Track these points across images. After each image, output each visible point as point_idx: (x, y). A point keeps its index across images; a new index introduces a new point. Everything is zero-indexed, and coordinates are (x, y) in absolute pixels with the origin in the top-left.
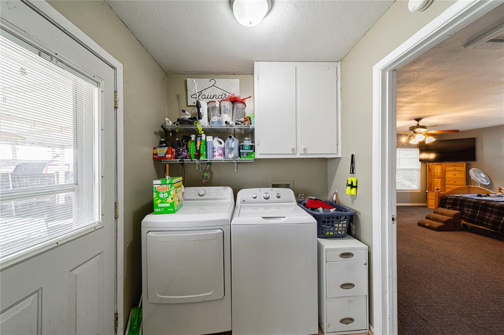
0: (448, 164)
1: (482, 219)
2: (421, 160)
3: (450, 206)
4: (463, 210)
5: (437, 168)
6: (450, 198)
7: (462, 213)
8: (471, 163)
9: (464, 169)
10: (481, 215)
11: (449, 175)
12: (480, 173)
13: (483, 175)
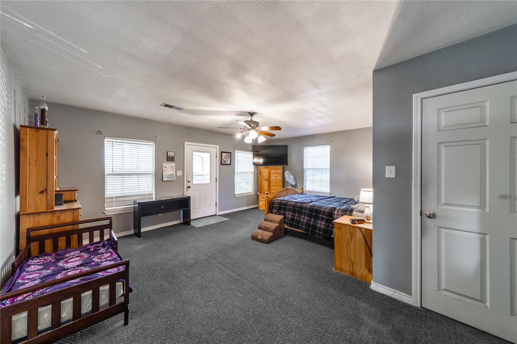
0: (272, 167)
1: (298, 222)
2: (254, 164)
3: (276, 211)
4: (286, 214)
5: (265, 171)
6: (277, 202)
7: (285, 218)
8: (285, 166)
9: (281, 171)
10: (298, 218)
11: (273, 177)
12: (290, 175)
13: (292, 177)
